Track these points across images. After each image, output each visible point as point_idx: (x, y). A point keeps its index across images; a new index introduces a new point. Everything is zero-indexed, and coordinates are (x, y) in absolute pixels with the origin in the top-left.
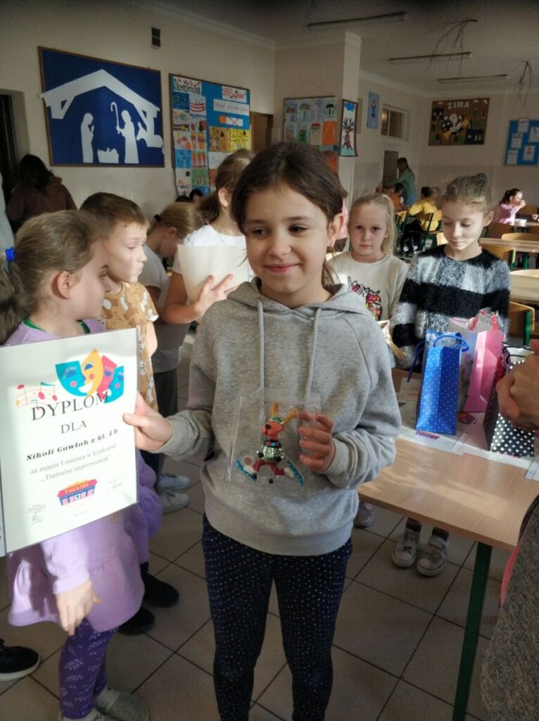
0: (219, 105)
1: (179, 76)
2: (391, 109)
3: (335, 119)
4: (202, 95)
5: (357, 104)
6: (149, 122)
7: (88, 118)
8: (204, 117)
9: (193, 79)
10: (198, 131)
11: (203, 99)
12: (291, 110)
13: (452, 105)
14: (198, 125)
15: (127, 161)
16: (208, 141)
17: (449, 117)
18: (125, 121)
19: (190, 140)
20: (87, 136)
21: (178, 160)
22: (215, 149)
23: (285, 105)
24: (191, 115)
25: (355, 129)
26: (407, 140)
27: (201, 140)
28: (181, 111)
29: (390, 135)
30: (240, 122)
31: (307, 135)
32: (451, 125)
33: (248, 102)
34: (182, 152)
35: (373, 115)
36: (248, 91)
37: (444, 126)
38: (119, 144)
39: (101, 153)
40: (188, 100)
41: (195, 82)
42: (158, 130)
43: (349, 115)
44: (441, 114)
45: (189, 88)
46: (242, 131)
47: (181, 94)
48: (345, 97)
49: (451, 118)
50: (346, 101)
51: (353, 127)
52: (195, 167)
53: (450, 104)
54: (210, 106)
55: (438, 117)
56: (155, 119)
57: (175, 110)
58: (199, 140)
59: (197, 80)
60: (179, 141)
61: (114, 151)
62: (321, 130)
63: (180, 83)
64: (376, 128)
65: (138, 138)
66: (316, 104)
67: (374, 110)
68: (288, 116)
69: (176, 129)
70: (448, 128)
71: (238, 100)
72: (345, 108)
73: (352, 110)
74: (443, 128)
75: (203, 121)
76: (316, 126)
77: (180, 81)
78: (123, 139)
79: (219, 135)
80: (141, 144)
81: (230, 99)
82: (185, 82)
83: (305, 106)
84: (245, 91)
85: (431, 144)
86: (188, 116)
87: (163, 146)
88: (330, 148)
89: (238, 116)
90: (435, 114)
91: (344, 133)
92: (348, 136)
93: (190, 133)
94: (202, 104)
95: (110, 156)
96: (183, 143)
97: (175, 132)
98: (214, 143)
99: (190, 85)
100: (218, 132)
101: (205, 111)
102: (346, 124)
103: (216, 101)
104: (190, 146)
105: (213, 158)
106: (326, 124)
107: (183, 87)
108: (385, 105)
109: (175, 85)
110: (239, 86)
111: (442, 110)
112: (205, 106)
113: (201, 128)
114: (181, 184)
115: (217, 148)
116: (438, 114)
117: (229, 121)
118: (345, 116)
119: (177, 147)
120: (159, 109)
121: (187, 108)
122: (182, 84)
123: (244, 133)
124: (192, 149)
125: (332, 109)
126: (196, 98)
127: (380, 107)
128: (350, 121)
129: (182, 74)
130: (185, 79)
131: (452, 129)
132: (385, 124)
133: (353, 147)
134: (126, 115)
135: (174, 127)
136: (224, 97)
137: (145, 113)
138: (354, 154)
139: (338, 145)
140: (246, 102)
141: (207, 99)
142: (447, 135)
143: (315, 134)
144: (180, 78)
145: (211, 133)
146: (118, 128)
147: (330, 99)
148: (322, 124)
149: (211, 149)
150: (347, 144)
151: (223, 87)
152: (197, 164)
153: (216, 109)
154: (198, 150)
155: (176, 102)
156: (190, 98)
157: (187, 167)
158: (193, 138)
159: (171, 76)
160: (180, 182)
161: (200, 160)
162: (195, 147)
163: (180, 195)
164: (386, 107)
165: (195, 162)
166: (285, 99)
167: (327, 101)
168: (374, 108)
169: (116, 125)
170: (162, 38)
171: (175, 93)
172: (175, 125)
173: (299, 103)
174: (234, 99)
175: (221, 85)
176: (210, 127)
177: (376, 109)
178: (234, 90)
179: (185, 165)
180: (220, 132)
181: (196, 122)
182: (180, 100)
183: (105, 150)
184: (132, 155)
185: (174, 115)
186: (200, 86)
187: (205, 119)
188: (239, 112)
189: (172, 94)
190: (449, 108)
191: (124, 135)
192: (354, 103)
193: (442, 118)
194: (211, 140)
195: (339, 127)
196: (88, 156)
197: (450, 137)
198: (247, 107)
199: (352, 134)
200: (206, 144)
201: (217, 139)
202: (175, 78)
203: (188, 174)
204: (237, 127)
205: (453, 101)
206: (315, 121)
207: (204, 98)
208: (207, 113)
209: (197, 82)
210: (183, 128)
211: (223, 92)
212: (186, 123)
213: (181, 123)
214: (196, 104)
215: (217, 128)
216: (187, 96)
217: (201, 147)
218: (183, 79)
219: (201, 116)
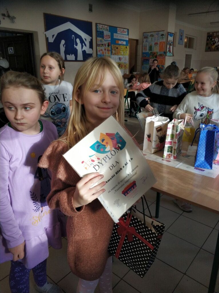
0: (116, 36)
1: (100, 24)
2: (189, 36)
3: (164, 40)
4: (109, 31)
5: (174, 34)
6: (87, 43)
7: (63, 42)
8: (110, 41)
9: (106, 25)
11: (109, 33)
12: (146, 37)
13: (216, 34)
15: (78, 59)
16: (111, 51)
17: (214, 39)
18: (78, 43)
20: (62, 49)
22: (114, 54)
23: (143, 35)
24: (104, 40)
25: (173, 45)
26: (196, 50)
27: (108, 50)
28: (100, 39)
29: (188, 48)
30: (125, 43)
31: (153, 47)
32: (215, 43)
33: (128, 35)
34: (100, 55)
35: (181, 39)
36: (128, 30)
37: (212, 43)
38: (75, 52)
39: (68, 56)
40: (103, 34)
41: (106, 26)
42: (91, 46)
43: (170, 38)
44: (211, 38)
45: (104, 29)
46: (125, 46)
47: (100, 32)
48: (169, 31)
49: (215, 40)
50: (169, 33)
51: (172, 44)
53: (215, 33)
54: (112, 36)
55: (210, 39)
56: (89, 42)
57: (98, 38)
58: (107, 50)
59: (107, 25)
60: (99, 51)
61: (73, 55)
62: (158, 46)
64: (182, 44)
65: (83, 50)
66: (156, 34)
67: (181, 37)
68: (145, 40)
69: (98, 46)
70: (214, 44)
71: (124, 33)
72: (169, 36)
73: (172, 37)
74: (211, 44)
75: (109, 43)
76: (156, 44)
77: (100, 26)
78: (77, 50)
80: (84, 52)
81: (121, 33)
82: (102, 26)
83: (152, 36)
84: (127, 30)
85: (206, 51)
86: (103, 40)
87: (93, 53)
88: (162, 53)
89: (124, 40)
90: (208, 38)
91: (168, 47)
92: (170, 48)
93: (104, 48)
95: (71, 57)
96: (101, 52)
97: (98, 47)
98: (114, 52)
100: (115, 47)
101: (110, 38)
102: (169, 43)
103: (115, 34)
105: (113, 58)
106: (160, 43)
107: (101, 28)
108: (186, 35)
109: (98, 28)
110: (124, 28)
111: (211, 36)
112: (110, 36)
113: (108, 46)
115: (115, 54)
116: (210, 38)
117: (120, 42)
118: (168, 39)
119: (99, 53)
120: (91, 38)
121: (103, 37)
122: (101, 27)
123: (126, 47)
124: (105, 54)
125: (163, 36)
126: (106, 33)
127: (184, 36)
128: (171, 41)
129: (101, 23)
130: (102, 25)
131: (216, 45)
132: (186, 43)
133: (172, 52)
134: (78, 40)
135: (97, 45)
136: (118, 32)
137: (86, 39)
138: (172, 55)
139: (165, 51)
140: (127, 34)
141: (111, 33)
142: (213, 47)
143: (156, 47)
144: (100, 25)
145: (113, 47)
146: (75, 46)
147: (162, 32)
148: (159, 43)
149: (112, 54)
150: (170, 51)
151: (118, 28)
153: (115, 37)
155: (99, 35)
156: (104, 33)
158: (105, 50)
159: (96, 24)
162: (106, 53)
164: (187, 36)
166: (143, 33)
167: (161, 33)
168: (181, 36)
169: (74, 44)
170: (93, 8)
171: (98, 31)
172: (98, 44)
173: (149, 34)
175: (117, 27)
176: (112, 45)
177: (182, 37)
178: (122, 29)
180: (116, 47)
181: (106, 43)
182: (100, 34)
183: (70, 55)
184: (80, 57)
185: (97, 40)
186: (108, 28)
187: (110, 42)
188: (124, 39)
189: (97, 31)
190: (215, 35)
191: (77, 48)
192: (172, 33)
193: (211, 39)
194: (112, 50)
195: (166, 44)
197: (215, 48)
198: (127, 36)
199: (171, 47)
201: (115, 50)
202: (98, 25)
204: (123, 45)
205: (216, 32)
206: (156, 42)
207: (110, 33)
209: (107, 26)
210: (101, 45)
211: (118, 30)
212: (102, 43)
213: (100, 44)
214: (107, 36)
215: (115, 45)
216: (103, 32)
217: (108, 53)
218: (101, 25)
219: (108, 40)
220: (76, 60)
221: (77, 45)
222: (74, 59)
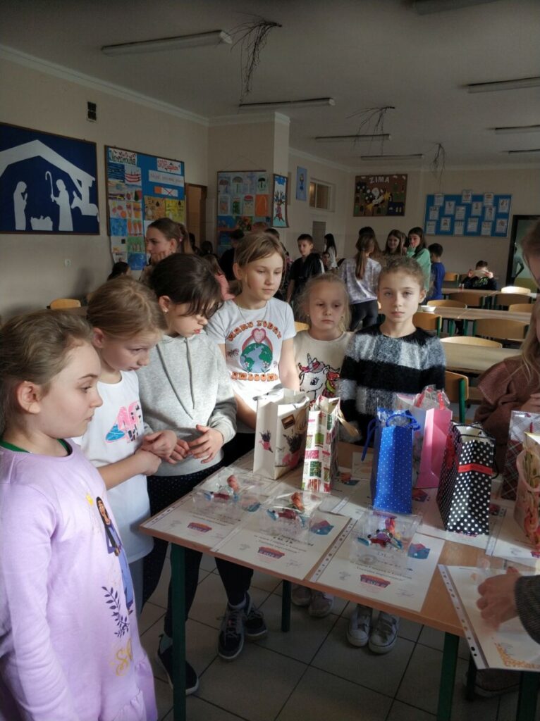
0: (153, 176)
1: (115, 148)
2: (318, 182)
3: (267, 192)
4: (138, 166)
5: (287, 178)
6: (84, 191)
7: (22, 186)
8: (140, 187)
9: (129, 151)
10: (134, 200)
11: (138, 171)
12: (224, 182)
13: (374, 180)
14: (134, 195)
15: (61, 228)
16: (143, 210)
17: (371, 191)
18: (60, 190)
19: (125, 209)
20: (20, 203)
21: (114, 228)
22: (151, 217)
23: (218, 177)
24: (126, 185)
25: (286, 202)
26: (333, 211)
27: (136, 209)
28: (117, 181)
29: (318, 207)
30: (175, 193)
31: (241, 207)
32: (374, 198)
33: (183, 174)
34: (117, 220)
35: (302, 188)
36: (182, 163)
37: (367, 198)
38: (54, 212)
39: (34, 221)
40: (123, 171)
41: (130, 154)
42: (94, 198)
43: (280, 188)
44: (364, 187)
45: (124, 159)
46: (177, 201)
47: (116, 165)
48: (276, 171)
49: (373, 192)
50: (277, 175)
51: (283, 200)
52: (130, 234)
53: (372, 179)
54: (145, 176)
55: (361, 190)
56: (90, 188)
57: (110, 180)
58: (134, 209)
59: (133, 152)
60: (114, 210)
61: (48, 219)
62: (254, 202)
63: (115, 154)
64: (305, 200)
65: (73, 207)
66: (248, 177)
67: (302, 184)
68: (222, 188)
69: (111, 198)
70: (371, 200)
71: (173, 171)
72: (276, 182)
73: (283, 184)
74: (366, 201)
75: (138, 191)
76: (248, 198)
77: (116, 152)
78: (58, 207)
79: (154, 205)
80: (76, 212)
81: (165, 171)
82: (120, 154)
83: (238, 179)
84: (179, 164)
85: (356, 215)
86: (123, 186)
87: (98, 214)
89: (173, 187)
90: (359, 188)
91: (276, 206)
92: (279, 209)
93: (125, 202)
94: (137, 175)
95: (44, 223)
96: (119, 212)
97: (110, 201)
98: (150, 213)
99: (125, 157)
100: (153, 202)
101: (140, 182)
102: (277, 197)
103: (151, 172)
104: (125, 214)
106: (258, 196)
107: (119, 158)
108: (312, 178)
109: (111, 156)
110: (173, 158)
111: (365, 184)
112: (140, 176)
113: (137, 198)
114: (116, 251)
116: (361, 188)
117: (164, 192)
118: (276, 190)
119: (112, 215)
120: (94, 179)
121: (123, 178)
122: (118, 155)
123: (180, 203)
124: (128, 217)
125: (263, 182)
126: (131, 169)
127: (308, 180)
128: (281, 194)
129: (117, 146)
130: (120, 151)
131: (375, 202)
132: (313, 196)
133: (284, 218)
134: (60, 184)
135: (109, 196)
136: (159, 169)
137: (80, 182)
138: (285, 225)
139: (270, 216)
140: (180, 173)
141: (142, 170)
142: (370, 207)
143: (248, 205)
144: (116, 150)
145: (147, 203)
146: (52, 196)
147: (262, 173)
148: (254, 196)
149: (146, 217)
150: (279, 216)
151: (158, 159)
152: (133, 232)
153: (151, 179)
154: (133, 218)
155: (112, 173)
156: (126, 168)
157: (123, 235)
158: (129, 207)
159: (106, 148)
160: (115, 249)
161: (135, 228)
162: (130, 215)
163: (116, 262)
164: (313, 181)
165: (130, 231)
166: (218, 172)
167: (259, 175)
168: (302, 181)
169: (51, 193)
170: (98, 112)
171: (112, 164)
172: (111, 194)
173: (232, 176)
174: (169, 171)
175: (157, 157)
176: (146, 197)
177: (304, 183)
178: (169, 162)
179: (121, 233)
180: (155, 202)
181: (132, 191)
182: (115, 171)
183: (39, 218)
184: (66, 222)
185: (109, 185)
186: (136, 158)
187: (140, 189)
188: (173, 183)
189: (108, 164)
190: (371, 182)
191: (58, 203)
192: (284, 177)
193: (365, 191)
194: (146, 209)
195: (271, 198)
196: (20, 223)
197: (373, 209)
198: (182, 178)
199: (283, 206)
200: (141, 213)
201: (152, 209)
202: (110, 149)
203: (123, 241)
204: (172, 197)
205: (374, 176)
206: (248, 194)
207: (139, 169)
208: (142, 183)
209: (132, 154)
210: (118, 197)
211: (158, 164)
212: (122, 192)
213: (116, 193)
214: (132, 175)
215: (153, 198)
216: (123, 167)
217: (136, 216)
218: (118, 151)
219: (136, 186)
220: (56, 231)
221: (57, 193)
222: (50, 228)
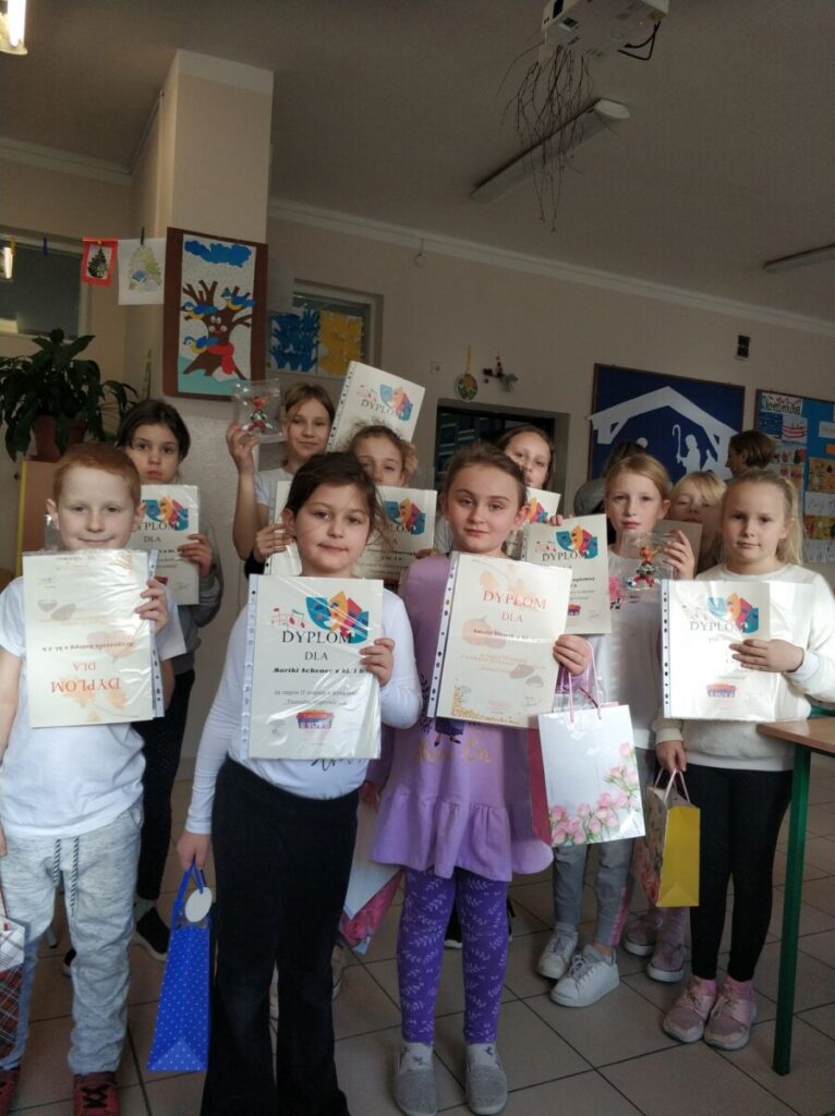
0: (826, 430)
1: (772, 392)
4: (803, 416)
7: (642, 443)
8: (804, 444)
9: (791, 396)
10: (792, 463)
11: (804, 422)
14: (793, 455)
16: (806, 477)
22: (818, 488)
24: (784, 441)
27: (795, 475)
40: (781, 423)
41: (792, 400)
45: (784, 407)
47: (771, 415)
54: (813, 429)
58: (792, 475)
59: (797, 397)
63: (770, 401)
75: (802, 451)
77: (772, 398)
78: (684, 468)
79: (825, 470)
82: (778, 400)
93: (779, 465)
94: (801, 428)
98: (816, 481)
99: (785, 404)
100: (822, 465)
101: (805, 437)
103: (823, 424)
105: (813, 501)
107: (776, 405)
109: (764, 404)
112: (805, 430)
113: (797, 460)
115: (820, 487)
121: (780, 433)
122: (774, 402)
126: (792, 420)
129: (775, 390)
130: (778, 396)
134: (691, 441)
137: (717, 439)
141: (809, 421)
144: (772, 395)
145: (812, 466)
146: (679, 457)
153: (822, 434)
155: (764, 425)
156: (785, 418)
159: (759, 393)
169: (677, 452)
170: (752, 348)
171: (763, 414)
176: (811, 459)
180: (826, 467)
181: (791, 451)
182: (770, 423)
186: (801, 405)
187: (804, 448)
189: (759, 415)
191: (685, 464)
194: (810, 476)
200: (802, 480)
201: (820, 476)
202: (764, 394)
207: (805, 420)
208: (808, 438)
209: (796, 399)
214: (793, 428)
215: (822, 460)
216: (781, 417)
218: (776, 396)
219: (798, 443)
221: (685, 452)
